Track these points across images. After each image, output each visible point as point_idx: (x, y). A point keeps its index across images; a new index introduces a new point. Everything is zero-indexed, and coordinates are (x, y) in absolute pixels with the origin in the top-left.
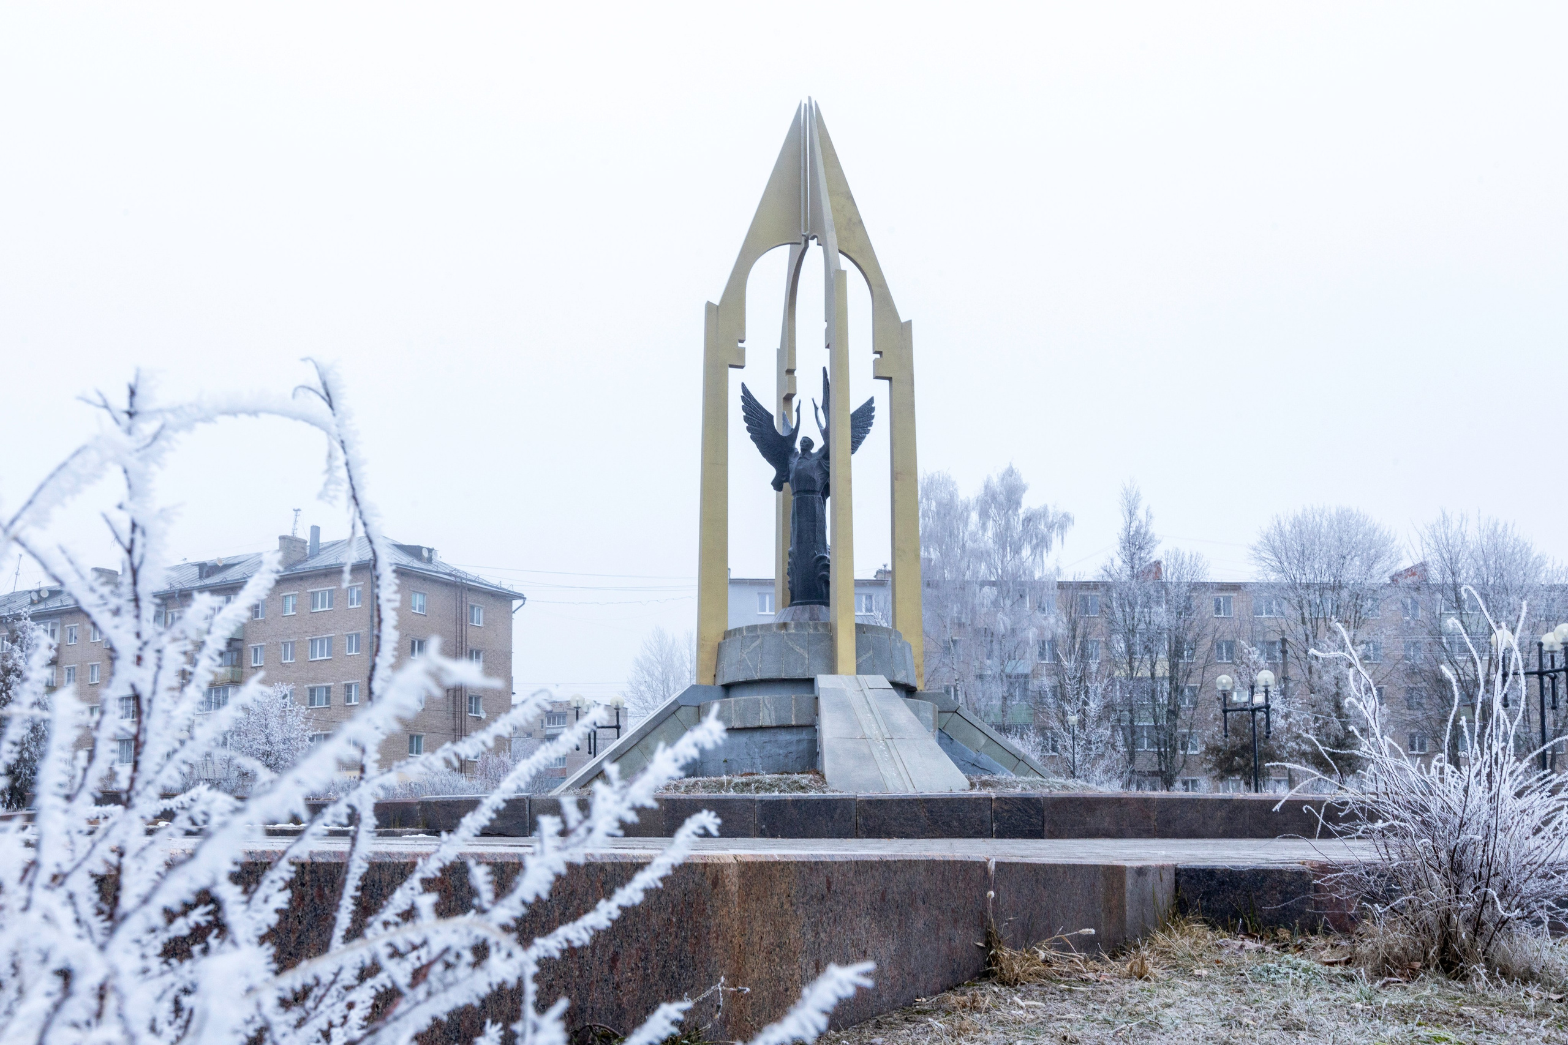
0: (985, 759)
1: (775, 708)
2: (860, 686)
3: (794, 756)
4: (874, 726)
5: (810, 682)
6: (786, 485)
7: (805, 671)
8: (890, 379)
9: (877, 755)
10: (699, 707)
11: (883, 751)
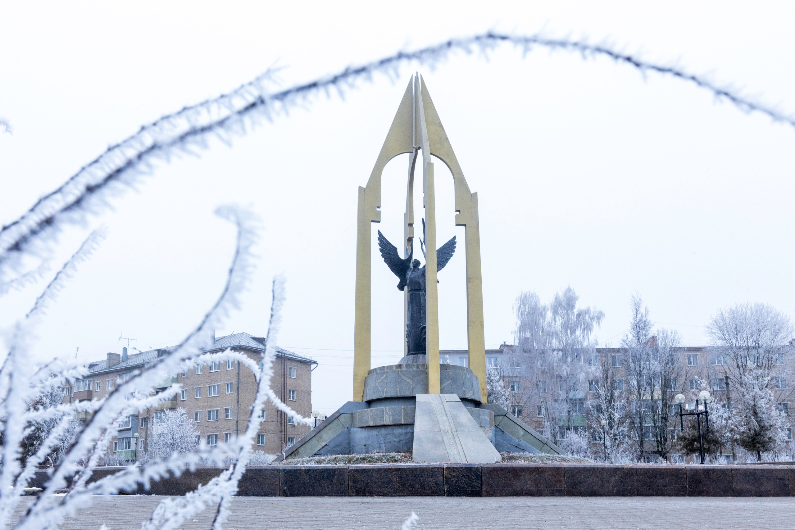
0: (523, 443)
1: (392, 414)
2: (441, 400)
3: (403, 442)
4: (447, 423)
5: (414, 398)
6: (406, 287)
7: (411, 392)
8: (465, 225)
9: (446, 441)
10: (352, 414)
11: (451, 438)
